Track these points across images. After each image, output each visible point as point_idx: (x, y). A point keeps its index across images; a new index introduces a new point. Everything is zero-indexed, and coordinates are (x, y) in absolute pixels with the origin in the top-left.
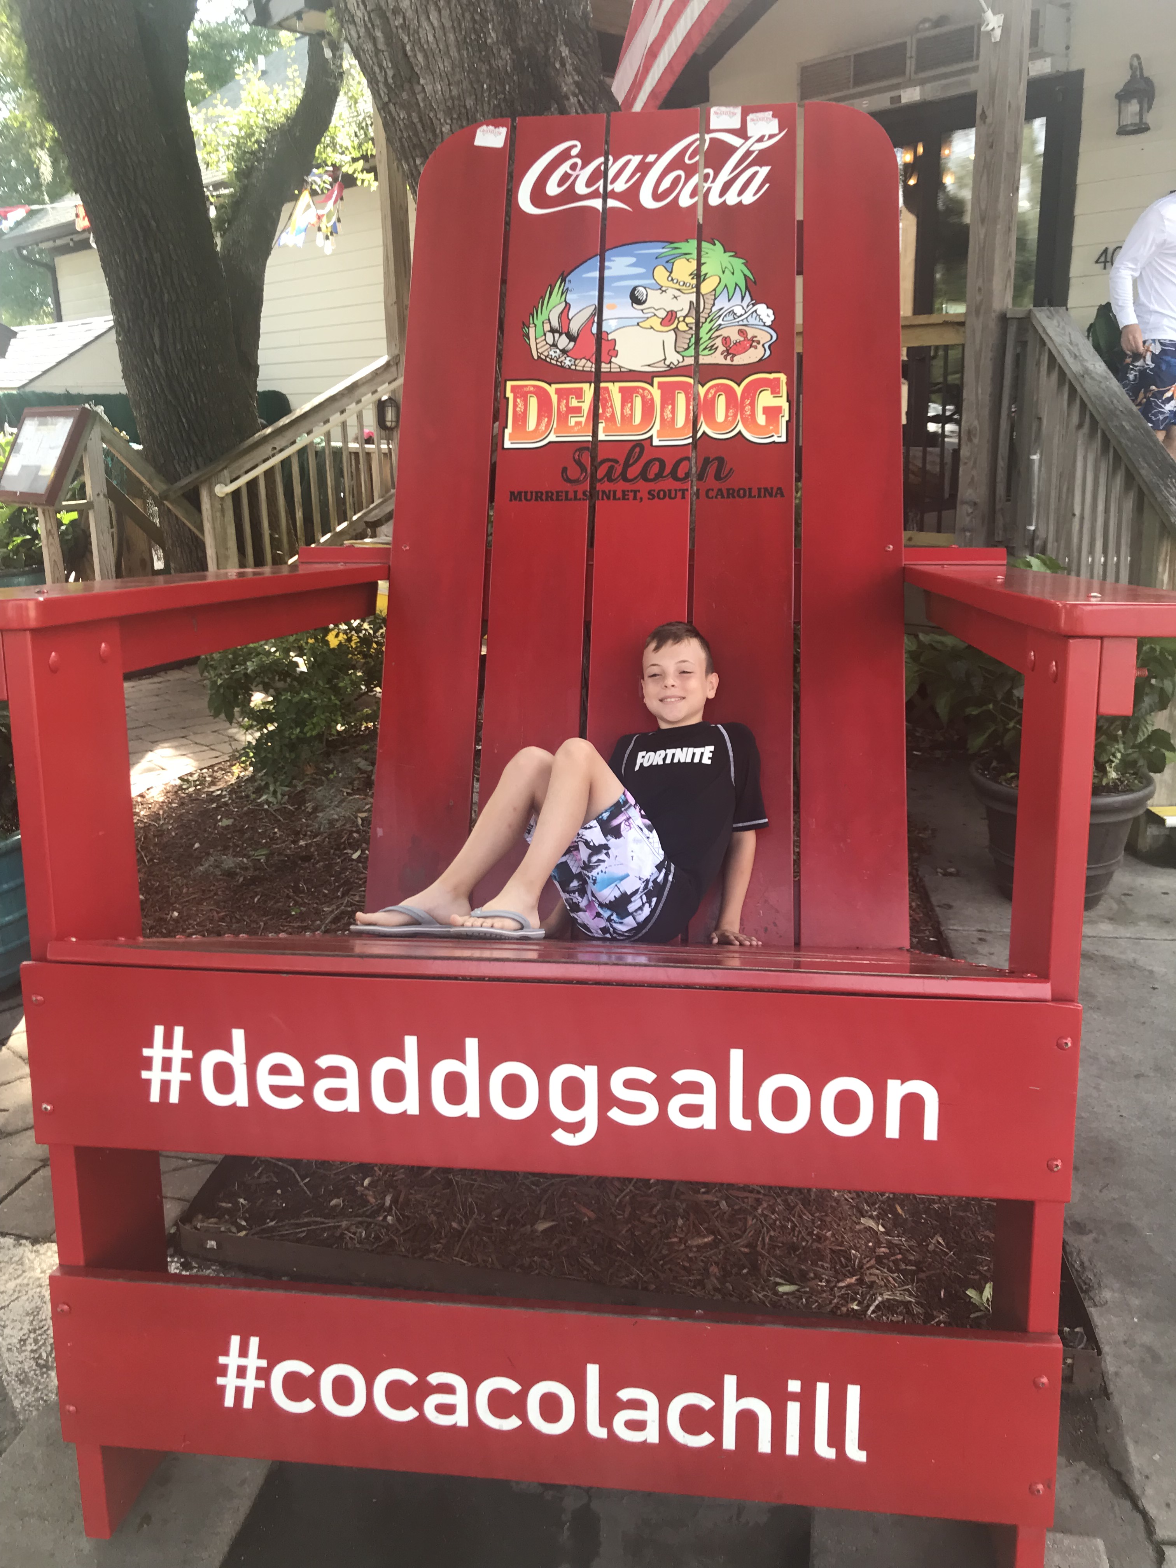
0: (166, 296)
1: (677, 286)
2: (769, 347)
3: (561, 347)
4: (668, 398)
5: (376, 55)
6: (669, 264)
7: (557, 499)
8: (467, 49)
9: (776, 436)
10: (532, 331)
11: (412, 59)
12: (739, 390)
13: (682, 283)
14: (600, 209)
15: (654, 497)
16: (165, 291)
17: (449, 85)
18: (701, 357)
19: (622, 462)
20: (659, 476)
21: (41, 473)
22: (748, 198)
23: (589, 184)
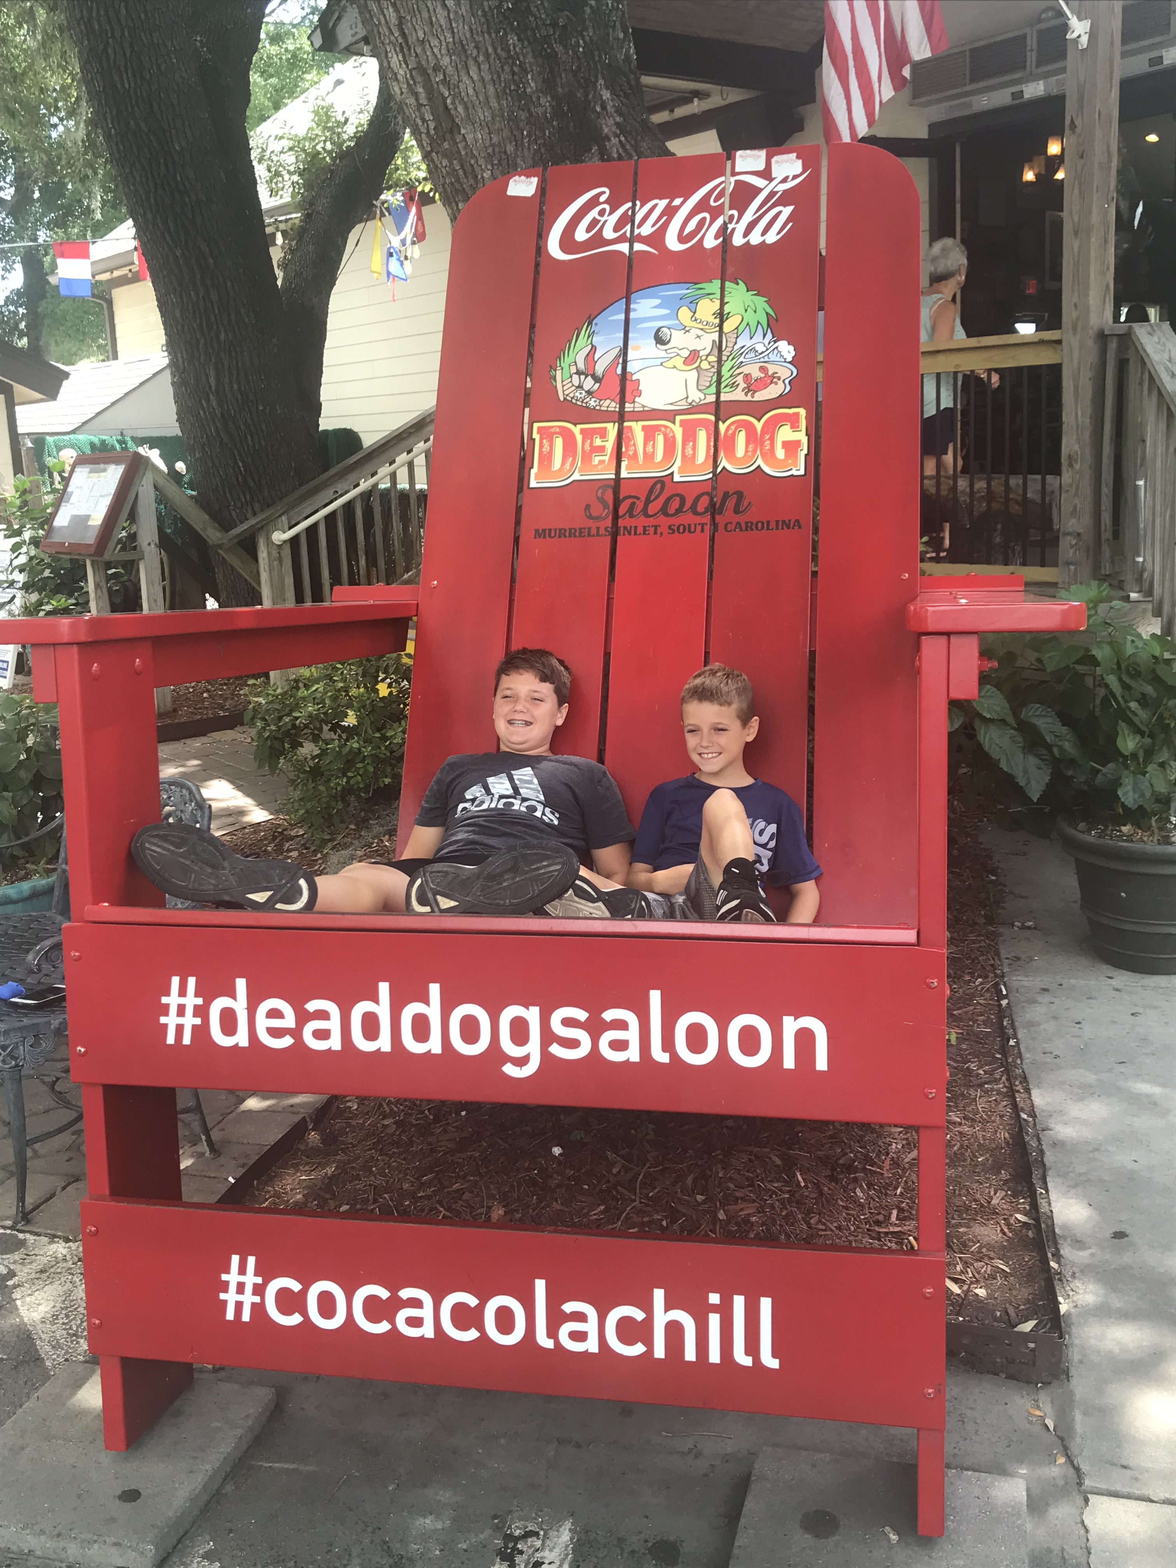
0: (223, 334)
1: (700, 326)
2: (790, 382)
3: (586, 389)
4: (690, 435)
5: (419, 110)
6: (693, 304)
7: (580, 536)
8: (507, 99)
9: (794, 469)
10: (559, 373)
11: (453, 112)
12: (759, 426)
13: (705, 323)
14: (627, 253)
15: (674, 532)
16: (222, 329)
17: (490, 133)
18: (722, 395)
19: (643, 499)
20: (679, 511)
21: (90, 523)
22: (772, 237)
23: (616, 229)
